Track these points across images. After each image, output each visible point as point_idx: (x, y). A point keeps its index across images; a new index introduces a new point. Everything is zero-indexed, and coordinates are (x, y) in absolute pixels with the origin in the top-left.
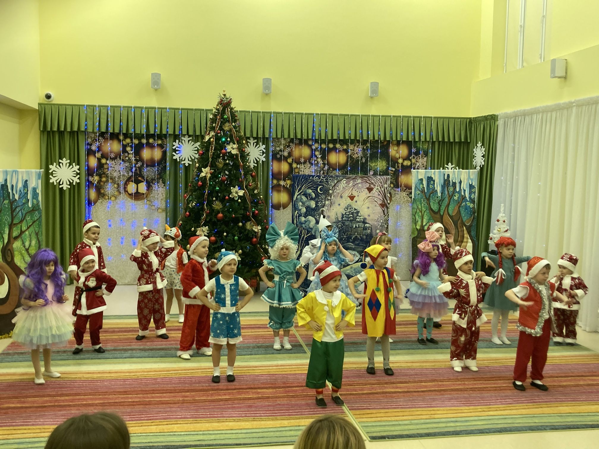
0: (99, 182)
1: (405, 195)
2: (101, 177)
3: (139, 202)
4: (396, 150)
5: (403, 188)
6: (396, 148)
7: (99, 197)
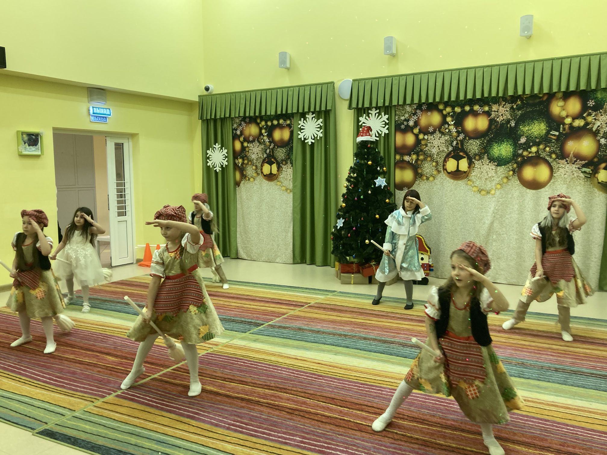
0: (243, 164)
1: (574, 168)
2: (243, 160)
3: (272, 183)
4: (562, 106)
5: (571, 160)
6: (561, 103)
7: (242, 178)
